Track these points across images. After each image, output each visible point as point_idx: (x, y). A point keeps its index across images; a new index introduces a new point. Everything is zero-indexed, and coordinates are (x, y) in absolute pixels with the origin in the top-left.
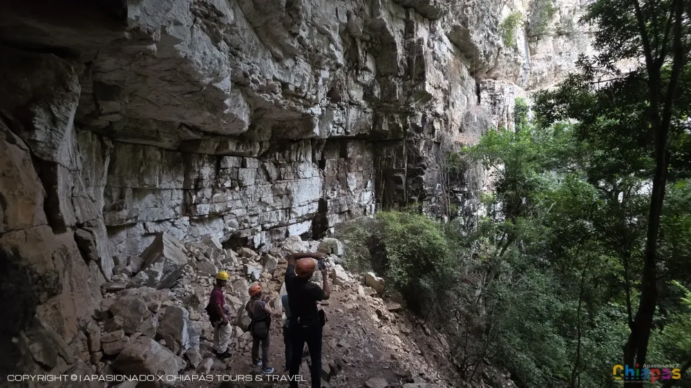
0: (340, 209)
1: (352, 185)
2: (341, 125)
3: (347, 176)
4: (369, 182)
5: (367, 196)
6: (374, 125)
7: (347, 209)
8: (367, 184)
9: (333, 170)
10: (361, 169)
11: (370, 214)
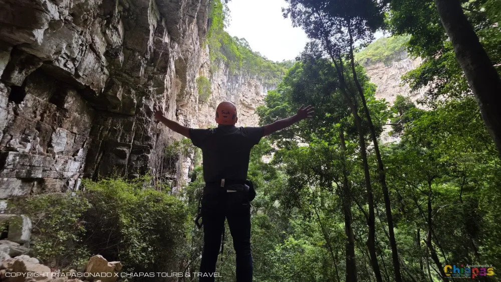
0: (29, 172)
1: (58, 144)
2: (74, 60)
3: (54, 130)
4: (81, 150)
5: (74, 167)
6: (107, 88)
7: (40, 176)
8: (78, 151)
9: (35, 113)
10: (75, 130)
11: (73, 190)
